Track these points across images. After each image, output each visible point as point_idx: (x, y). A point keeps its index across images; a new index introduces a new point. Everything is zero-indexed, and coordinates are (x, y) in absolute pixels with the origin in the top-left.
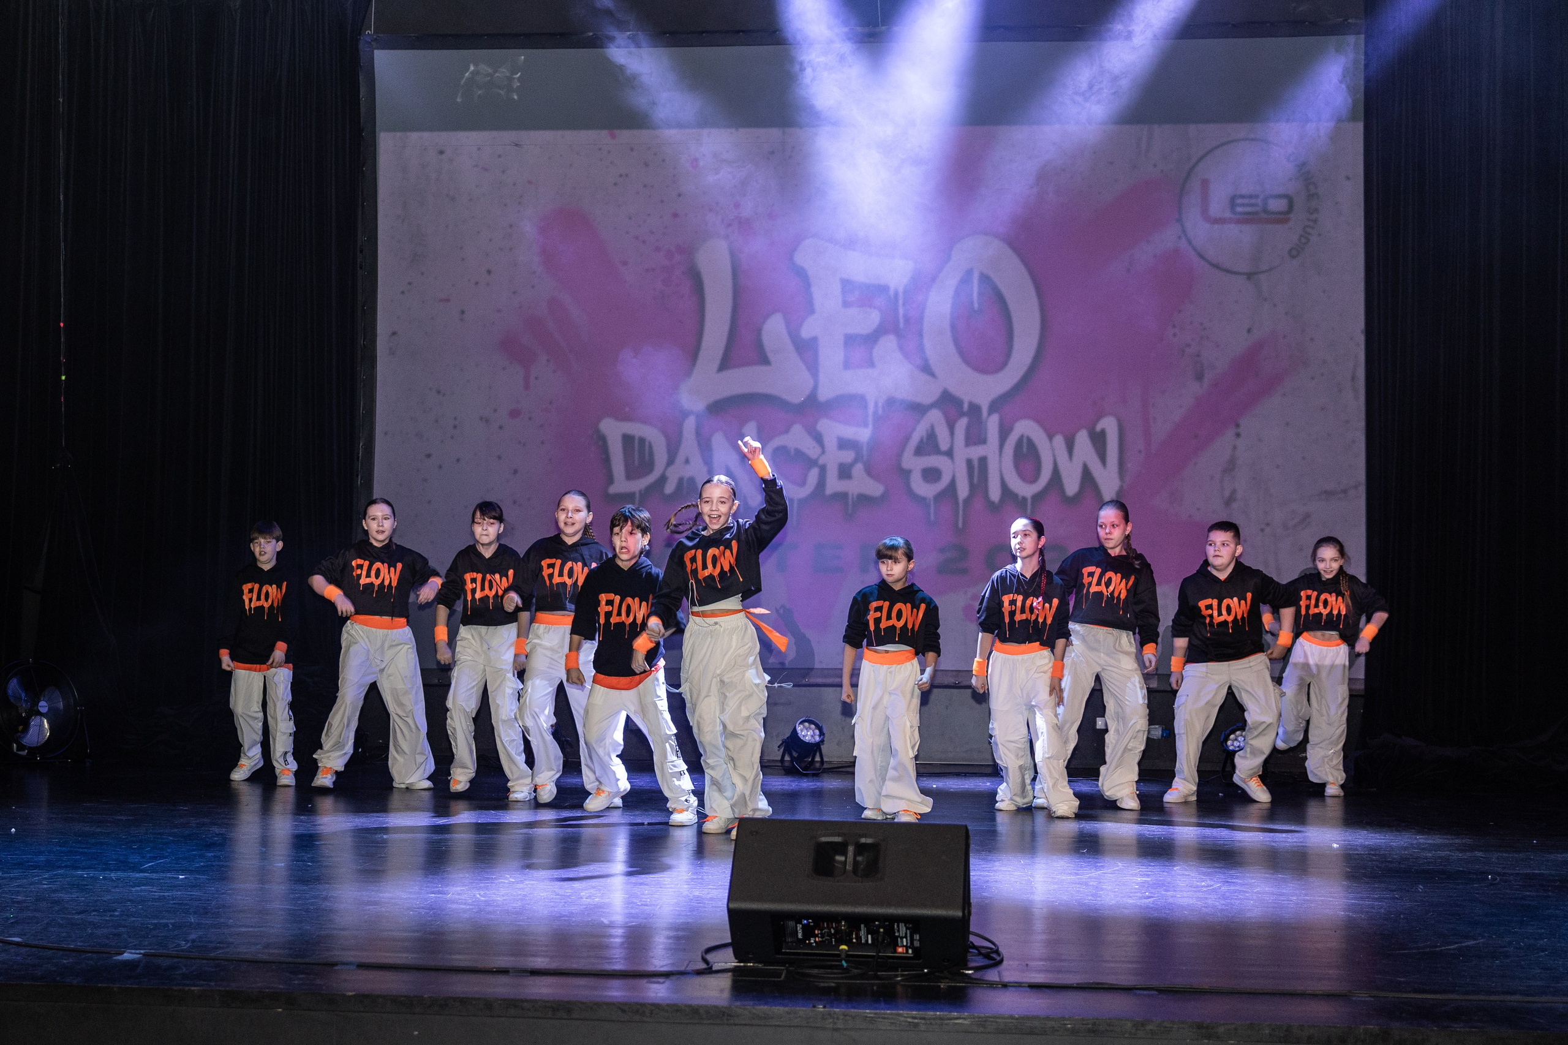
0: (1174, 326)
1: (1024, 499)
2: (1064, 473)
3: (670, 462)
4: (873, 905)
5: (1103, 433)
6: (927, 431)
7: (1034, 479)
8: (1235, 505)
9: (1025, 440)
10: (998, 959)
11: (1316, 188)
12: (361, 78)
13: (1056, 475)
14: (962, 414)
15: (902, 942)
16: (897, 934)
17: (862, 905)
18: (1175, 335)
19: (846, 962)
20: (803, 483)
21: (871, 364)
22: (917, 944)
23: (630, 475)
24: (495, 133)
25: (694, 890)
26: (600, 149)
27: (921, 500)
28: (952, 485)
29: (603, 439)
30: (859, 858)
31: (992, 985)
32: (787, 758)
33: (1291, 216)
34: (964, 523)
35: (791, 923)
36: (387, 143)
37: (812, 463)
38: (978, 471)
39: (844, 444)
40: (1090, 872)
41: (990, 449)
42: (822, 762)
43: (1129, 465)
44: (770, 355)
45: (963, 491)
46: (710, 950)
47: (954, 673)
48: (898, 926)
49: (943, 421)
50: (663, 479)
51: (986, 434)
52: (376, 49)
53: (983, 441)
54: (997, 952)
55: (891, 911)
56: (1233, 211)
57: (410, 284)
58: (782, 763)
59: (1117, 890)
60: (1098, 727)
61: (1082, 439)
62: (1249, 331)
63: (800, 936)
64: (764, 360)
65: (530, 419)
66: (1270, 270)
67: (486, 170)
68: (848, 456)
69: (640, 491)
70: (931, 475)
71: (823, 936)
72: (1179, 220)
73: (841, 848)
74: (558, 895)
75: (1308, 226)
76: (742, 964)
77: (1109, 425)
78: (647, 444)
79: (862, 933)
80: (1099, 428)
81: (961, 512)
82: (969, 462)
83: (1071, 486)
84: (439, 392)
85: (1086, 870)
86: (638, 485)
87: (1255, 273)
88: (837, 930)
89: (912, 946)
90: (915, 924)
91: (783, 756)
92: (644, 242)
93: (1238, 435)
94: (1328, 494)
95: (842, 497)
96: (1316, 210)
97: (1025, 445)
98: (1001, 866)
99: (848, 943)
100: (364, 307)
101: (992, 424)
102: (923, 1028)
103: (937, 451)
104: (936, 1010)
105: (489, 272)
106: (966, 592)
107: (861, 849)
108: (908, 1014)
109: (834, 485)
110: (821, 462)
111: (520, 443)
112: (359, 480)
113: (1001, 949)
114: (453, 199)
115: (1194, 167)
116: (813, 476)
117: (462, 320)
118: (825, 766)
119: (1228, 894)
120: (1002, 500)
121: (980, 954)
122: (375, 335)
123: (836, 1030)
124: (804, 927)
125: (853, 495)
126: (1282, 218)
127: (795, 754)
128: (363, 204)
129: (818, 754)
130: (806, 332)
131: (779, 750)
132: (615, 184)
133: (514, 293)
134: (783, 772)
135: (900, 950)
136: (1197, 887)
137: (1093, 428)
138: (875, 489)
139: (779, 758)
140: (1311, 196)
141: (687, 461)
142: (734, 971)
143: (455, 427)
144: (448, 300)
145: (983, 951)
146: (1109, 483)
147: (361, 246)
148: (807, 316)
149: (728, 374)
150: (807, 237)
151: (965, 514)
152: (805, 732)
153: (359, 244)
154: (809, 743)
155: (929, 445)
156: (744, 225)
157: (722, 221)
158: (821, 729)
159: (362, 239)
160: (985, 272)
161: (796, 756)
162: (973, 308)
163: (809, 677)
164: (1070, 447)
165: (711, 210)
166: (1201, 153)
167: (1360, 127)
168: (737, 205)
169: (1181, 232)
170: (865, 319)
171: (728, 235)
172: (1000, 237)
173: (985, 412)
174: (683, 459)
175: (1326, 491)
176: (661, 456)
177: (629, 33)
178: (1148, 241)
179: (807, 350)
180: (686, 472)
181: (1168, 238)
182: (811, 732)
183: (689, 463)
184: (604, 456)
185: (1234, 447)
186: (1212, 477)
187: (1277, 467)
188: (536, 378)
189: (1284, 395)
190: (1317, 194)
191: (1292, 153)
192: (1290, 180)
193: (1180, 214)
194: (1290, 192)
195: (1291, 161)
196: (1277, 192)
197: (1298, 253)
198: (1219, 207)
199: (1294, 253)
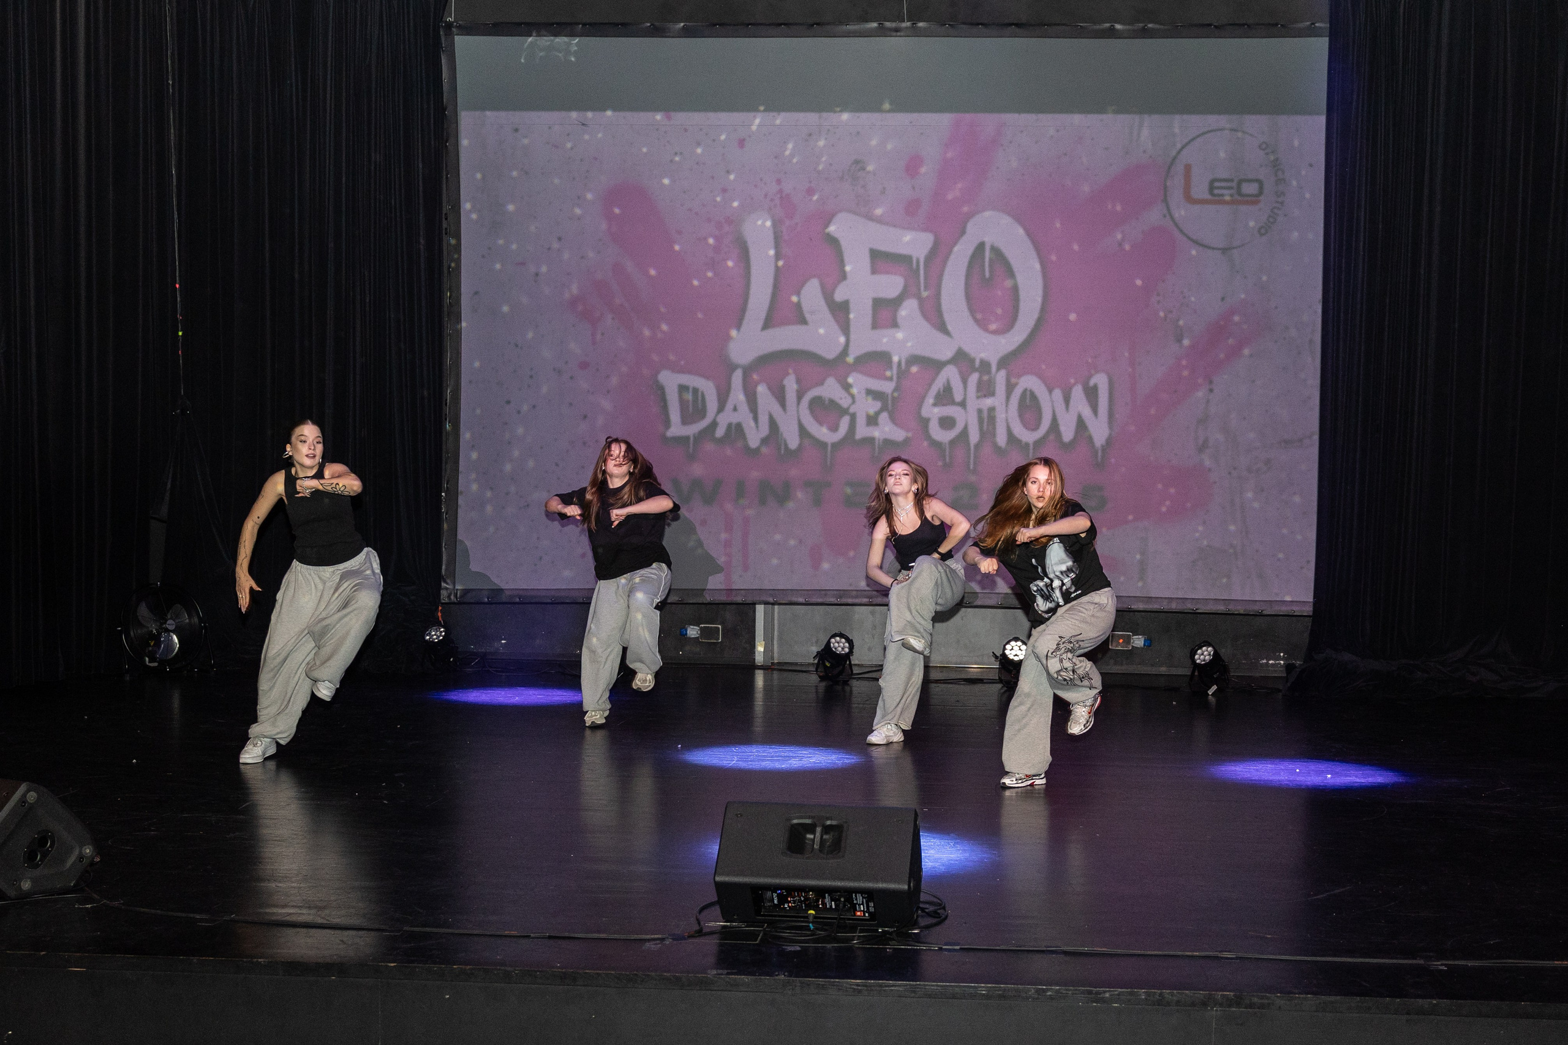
0: (1158, 295)
1: (1027, 444)
2: (1061, 422)
3: (721, 409)
5: (1095, 387)
6: (944, 385)
7: (1036, 428)
8: (1207, 452)
9: (1028, 393)
11: (1283, 173)
12: (443, 61)
13: (1054, 424)
14: (975, 370)
18: (1159, 302)
20: (834, 428)
21: (894, 324)
23: (686, 420)
24: (564, 114)
26: (657, 130)
27: (938, 445)
28: (964, 433)
29: (661, 389)
32: (821, 667)
33: (1261, 198)
34: (975, 463)
36: (467, 121)
37: (844, 411)
38: (987, 420)
39: (871, 395)
41: (998, 401)
42: (851, 672)
43: (1117, 416)
44: (808, 316)
45: (974, 437)
49: (958, 376)
50: (714, 424)
51: (995, 387)
52: (458, 35)
53: (991, 393)
56: (1211, 193)
57: (489, 249)
61: (1078, 392)
62: (1223, 299)
64: (803, 321)
65: (597, 371)
66: (1243, 245)
67: (556, 147)
68: (874, 405)
69: (694, 435)
70: (947, 423)
72: (1165, 201)
75: (1275, 208)
77: (1100, 380)
78: (700, 394)
80: (1092, 383)
81: (972, 454)
82: (980, 411)
83: (1068, 434)
84: (516, 346)
86: (692, 430)
87: (1230, 249)
91: (817, 665)
92: (697, 214)
93: (1211, 390)
95: (870, 440)
96: (1283, 194)
97: (1028, 397)
100: (448, 269)
101: (1001, 378)
103: (953, 403)
105: (560, 239)
109: (862, 431)
110: (851, 410)
111: (588, 391)
112: (448, 425)
114: (527, 173)
115: (1180, 152)
116: (844, 424)
117: (536, 283)
118: (855, 672)
120: (1007, 445)
122: (459, 294)
125: (879, 440)
126: (1254, 199)
128: (447, 178)
129: (848, 663)
130: (839, 295)
132: (671, 162)
133: (582, 258)
137: (1087, 383)
138: (899, 434)
140: (1280, 181)
141: (735, 409)
143: (531, 376)
144: (523, 264)
146: (1099, 431)
147: (446, 214)
148: (839, 282)
149: (771, 332)
150: (840, 211)
151: (975, 457)
152: (836, 645)
153: (444, 212)
154: (840, 655)
155: (945, 397)
156: (785, 200)
157: (766, 196)
158: (850, 642)
159: (446, 208)
160: (996, 245)
161: (829, 665)
162: (985, 276)
163: (841, 597)
164: (1067, 400)
165: (756, 186)
166: (1186, 141)
167: (1322, 120)
168: (779, 181)
169: (1165, 211)
170: (891, 285)
171: (770, 209)
172: (1009, 214)
173: (994, 368)
174: (732, 407)
175: (1286, 442)
176: (712, 405)
177: (682, 24)
178: (1137, 219)
179: (840, 311)
180: (734, 418)
181: (1154, 216)
182: (842, 645)
183: (737, 410)
184: (662, 404)
185: (1208, 402)
186: (1188, 428)
187: (1244, 419)
188: (602, 334)
189: (1251, 356)
190: (1284, 180)
191: (1264, 142)
192: (1261, 166)
193: (1165, 196)
194: (1261, 177)
195: (1264, 150)
196: (1250, 177)
197: (1267, 232)
198: (1200, 190)
199: (1263, 231)
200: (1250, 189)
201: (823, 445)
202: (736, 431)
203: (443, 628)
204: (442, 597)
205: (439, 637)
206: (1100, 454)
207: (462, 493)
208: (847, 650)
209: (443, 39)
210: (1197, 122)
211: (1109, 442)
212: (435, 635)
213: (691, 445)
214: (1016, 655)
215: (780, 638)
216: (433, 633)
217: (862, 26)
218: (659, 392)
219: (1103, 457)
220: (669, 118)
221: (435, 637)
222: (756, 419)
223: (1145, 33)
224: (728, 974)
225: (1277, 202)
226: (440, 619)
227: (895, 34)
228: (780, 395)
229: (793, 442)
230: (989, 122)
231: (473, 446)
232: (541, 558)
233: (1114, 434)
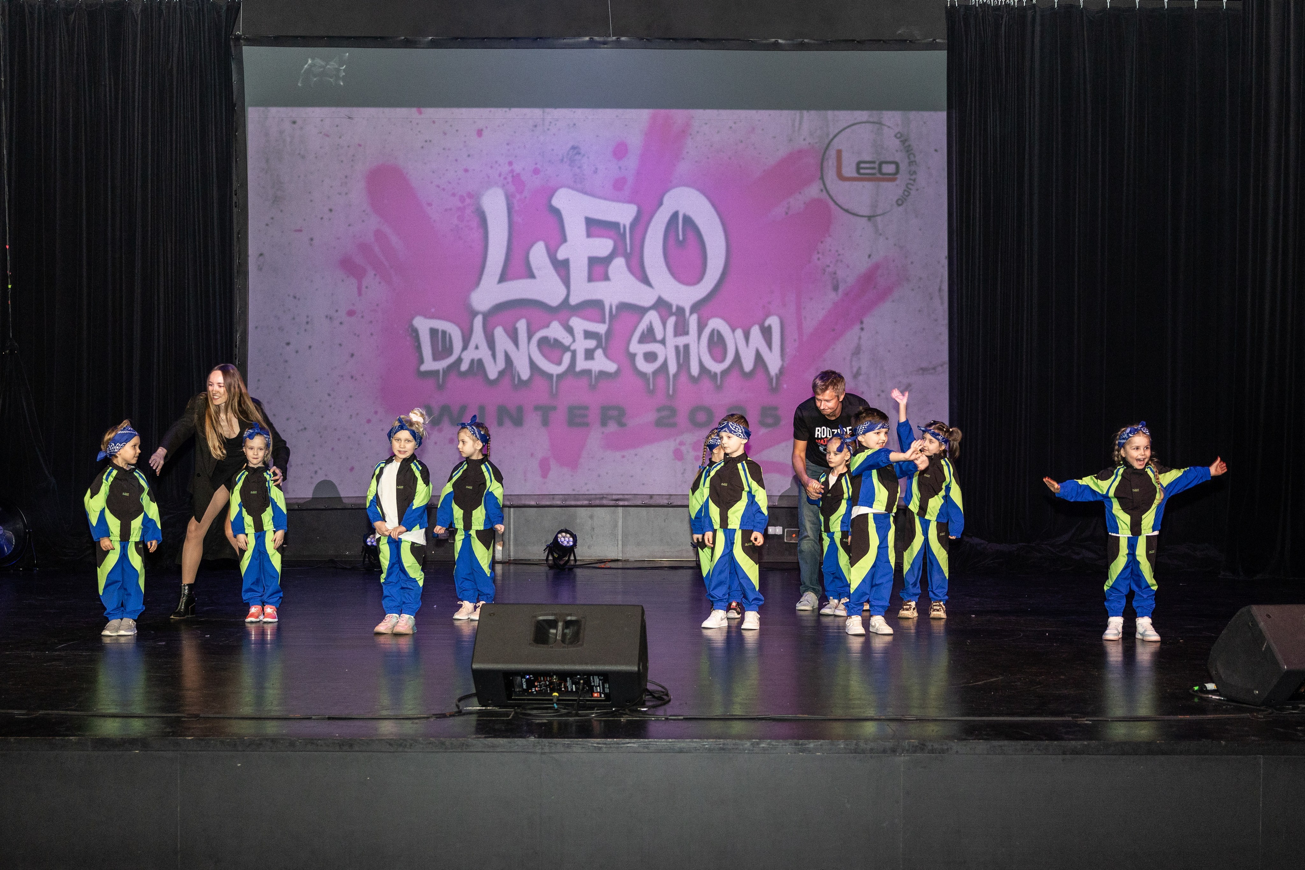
0: (818, 253)
1: (716, 374)
2: (743, 356)
3: (465, 348)
5: (770, 327)
6: (647, 326)
7: (722, 360)
8: (861, 378)
9: (715, 333)
10: (667, 700)
11: (915, 157)
12: (233, 68)
13: (737, 357)
14: (672, 314)
18: (819, 259)
20: (559, 363)
21: (607, 278)
23: (436, 357)
24: (334, 109)
26: (411, 122)
27: (643, 375)
28: (665, 366)
29: (415, 332)
30: (566, 632)
32: (550, 558)
33: (898, 176)
34: (674, 390)
36: (254, 116)
37: (567, 349)
38: (683, 354)
39: (588, 335)
41: (691, 339)
42: (575, 560)
43: (788, 350)
44: (535, 272)
45: (673, 368)
47: (668, 497)
48: (593, 679)
49: (658, 319)
50: (459, 360)
51: (688, 328)
52: (244, 45)
53: (686, 333)
55: (588, 668)
56: (858, 172)
57: (272, 218)
61: (755, 331)
62: (870, 256)
64: (532, 276)
65: (362, 317)
66: (884, 214)
67: (328, 136)
68: (591, 343)
69: (443, 369)
70: (650, 357)
72: (822, 178)
75: (909, 184)
77: (773, 322)
78: (448, 336)
80: (766, 324)
81: (671, 383)
82: (677, 348)
83: (748, 364)
84: (295, 297)
86: (442, 365)
87: (874, 216)
89: (604, 693)
91: (548, 557)
92: (444, 189)
93: (862, 329)
94: (924, 370)
95: (587, 372)
96: (915, 173)
97: (716, 336)
100: (239, 234)
101: (693, 321)
102: (605, 750)
103: (655, 340)
105: (331, 210)
106: (675, 440)
107: (568, 624)
109: (582, 364)
110: (572, 348)
111: (355, 334)
114: (303, 157)
115: (832, 139)
116: (567, 357)
117: (311, 245)
118: (578, 563)
120: (700, 374)
122: (247, 256)
125: (595, 372)
126: (892, 177)
127: (556, 556)
128: (236, 161)
129: (572, 554)
130: (561, 255)
132: (422, 147)
133: (349, 225)
137: (763, 323)
138: (611, 367)
140: (911, 163)
141: (477, 348)
142: (479, 713)
143: (307, 323)
144: (300, 231)
145: (656, 694)
146: (774, 363)
147: (236, 191)
148: (561, 244)
149: (505, 285)
150: (561, 187)
151: (674, 385)
152: (563, 539)
153: (234, 188)
154: (566, 546)
155: (648, 336)
156: (517, 179)
157: (500, 175)
158: (574, 537)
159: (235, 185)
160: (687, 213)
162: (678, 239)
163: (566, 500)
164: (747, 338)
165: (492, 167)
166: (837, 131)
167: (944, 115)
168: (510, 163)
169: (822, 186)
170: (603, 246)
171: (504, 185)
172: (698, 190)
173: (688, 313)
174: (474, 346)
175: (922, 369)
176: (458, 344)
177: (430, 38)
178: (800, 193)
179: (562, 268)
180: (476, 355)
181: (813, 191)
182: (567, 539)
183: (478, 350)
184: (416, 344)
185: (860, 338)
186: (844, 359)
187: (889, 351)
188: (367, 287)
189: (893, 301)
190: (915, 161)
191: (899, 133)
192: (897, 151)
193: (822, 174)
194: (897, 160)
195: (898, 138)
196: (888, 160)
197: (903, 202)
198: (849, 170)
199: (900, 202)
200: (889, 169)
201: (549, 376)
202: (478, 366)
206: (774, 381)
208: (571, 543)
209: (233, 48)
210: (844, 117)
211: (782, 371)
213: (441, 377)
215: (516, 540)
217: (576, 40)
218: (414, 334)
219: (777, 383)
220: (420, 113)
222: (494, 356)
223: (802, 47)
224: (485, 737)
225: (910, 179)
227: (602, 46)
228: (514, 337)
229: (525, 374)
230: (679, 115)
231: (259, 380)
232: (316, 472)
233: (785, 365)
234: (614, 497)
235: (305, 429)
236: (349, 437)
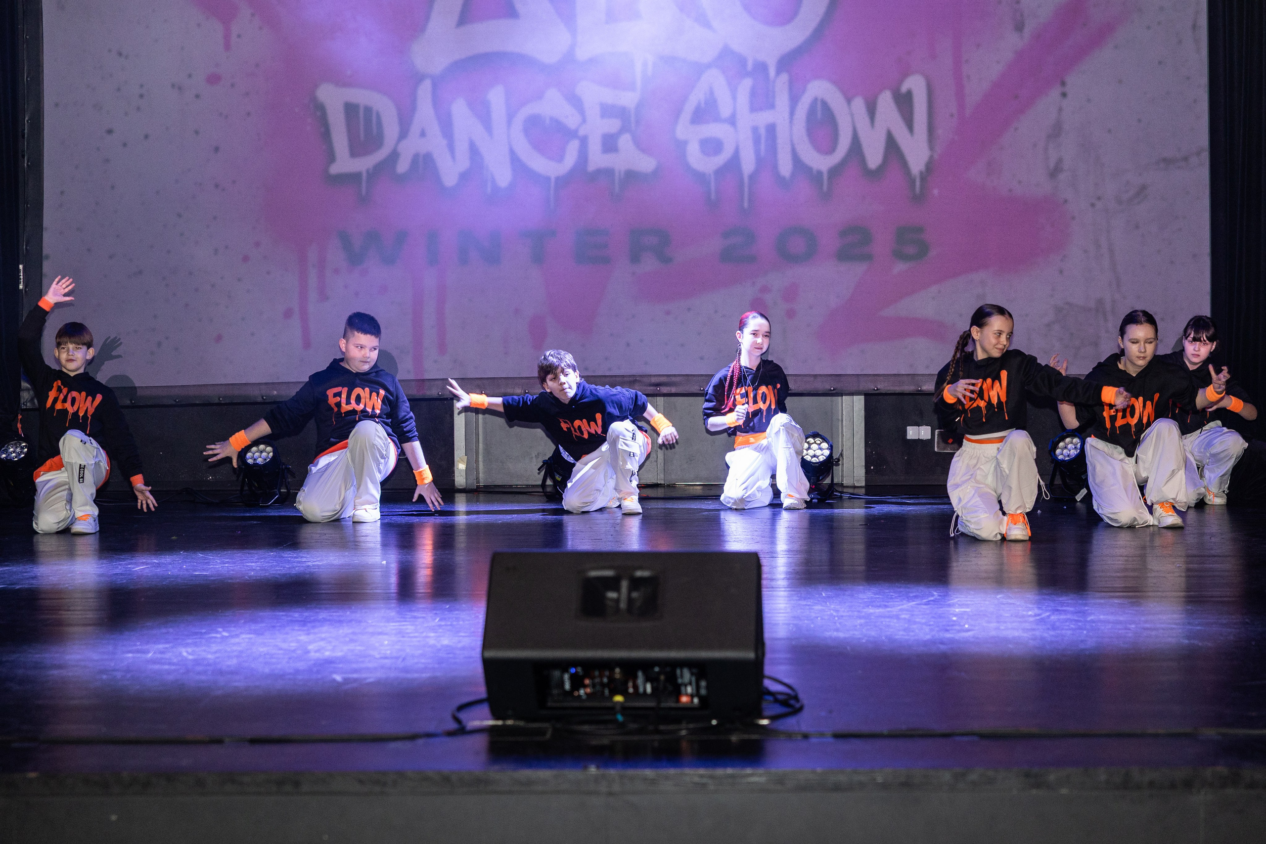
1: (820, 173)
2: (865, 142)
4: (652, 647)
5: (909, 94)
6: (705, 94)
7: (830, 149)
8: (1062, 177)
9: (819, 103)
10: (798, 706)
13: (856, 146)
14: (746, 74)
15: (686, 690)
16: (680, 681)
17: (639, 647)
19: (622, 715)
20: (560, 159)
22: (703, 692)
23: (357, 149)
25: (442, 638)
27: (699, 176)
28: (736, 158)
29: (321, 109)
30: (635, 595)
31: (789, 736)
32: (549, 482)
34: (750, 200)
35: (557, 673)
37: (572, 134)
38: (766, 142)
39: (607, 111)
40: (901, 603)
41: (779, 115)
43: (940, 132)
44: (520, 6)
45: (748, 165)
46: (461, 708)
48: (682, 672)
49: (723, 83)
50: (394, 156)
51: (774, 97)
53: (772, 106)
54: (796, 698)
55: (674, 654)
58: (543, 489)
59: (932, 623)
60: (909, 437)
61: (886, 101)
63: (567, 686)
64: (513, 14)
65: (232, 85)
68: (612, 125)
69: (368, 171)
70: (711, 146)
71: (594, 686)
73: (613, 583)
74: (281, 649)
76: (500, 723)
77: (915, 84)
78: (374, 114)
79: (640, 680)
80: (904, 89)
81: (746, 188)
82: (755, 130)
83: (874, 158)
84: (120, 54)
85: (896, 601)
86: (363, 164)
88: (611, 679)
89: (697, 694)
90: (700, 669)
91: (544, 480)
93: (1064, 95)
94: (1167, 162)
95: (608, 172)
97: (820, 109)
98: (799, 600)
99: (624, 693)
101: (782, 86)
102: (712, 787)
103: (717, 119)
104: (725, 766)
106: (754, 284)
107: (636, 583)
108: (694, 774)
109: (597, 159)
110: (581, 133)
112: (26, 162)
113: (801, 696)
116: (572, 149)
119: (1058, 624)
120: (793, 175)
121: (776, 701)
123: (610, 794)
124: (573, 678)
125: (620, 172)
131: (539, 474)
134: (545, 499)
135: (684, 699)
136: (1023, 616)
137: (898, 89)
138: (646, 163)
139: (540, 483)
141: (423, 134)
142: (491, 730)
143: (141, 97)
145: (780, 697)
146: (917, 153)
149: (468, 29)
151: (751, 191)
155: (707, 112)
161: (559, 479)
164: (871, 110)
173: (772, 72)
174: (418, 130)
175: (1166, 161)
180: (422, 146)
184: (323, 129)
185: (1060, 110)
186: (1035, 145)
187: (1110, 131)
188: (239, 36)
189: (1116, 47)
201: (544, 180)
202: (425, 164)
203: (25, 442)
204: (22, 401)
205: (19, 455)
206: (918, 183)
207: (47, 257)
211: (930, 167)
212: (14, 452)
213: (364, 185)
214: (815, 456)
215: (488, 453)
216: (12, 450)
218: (318, 113)
219: (922, 187)
221: (14, 455)
222: (451, 148)
226: (20, 430)
228: (484, 117)
229: (503, 175)
231: (62, 193)
232: (159, 344)
233: (936, 156)
234: (654, 380)
235: (140, 272)
236: (213, 286)
